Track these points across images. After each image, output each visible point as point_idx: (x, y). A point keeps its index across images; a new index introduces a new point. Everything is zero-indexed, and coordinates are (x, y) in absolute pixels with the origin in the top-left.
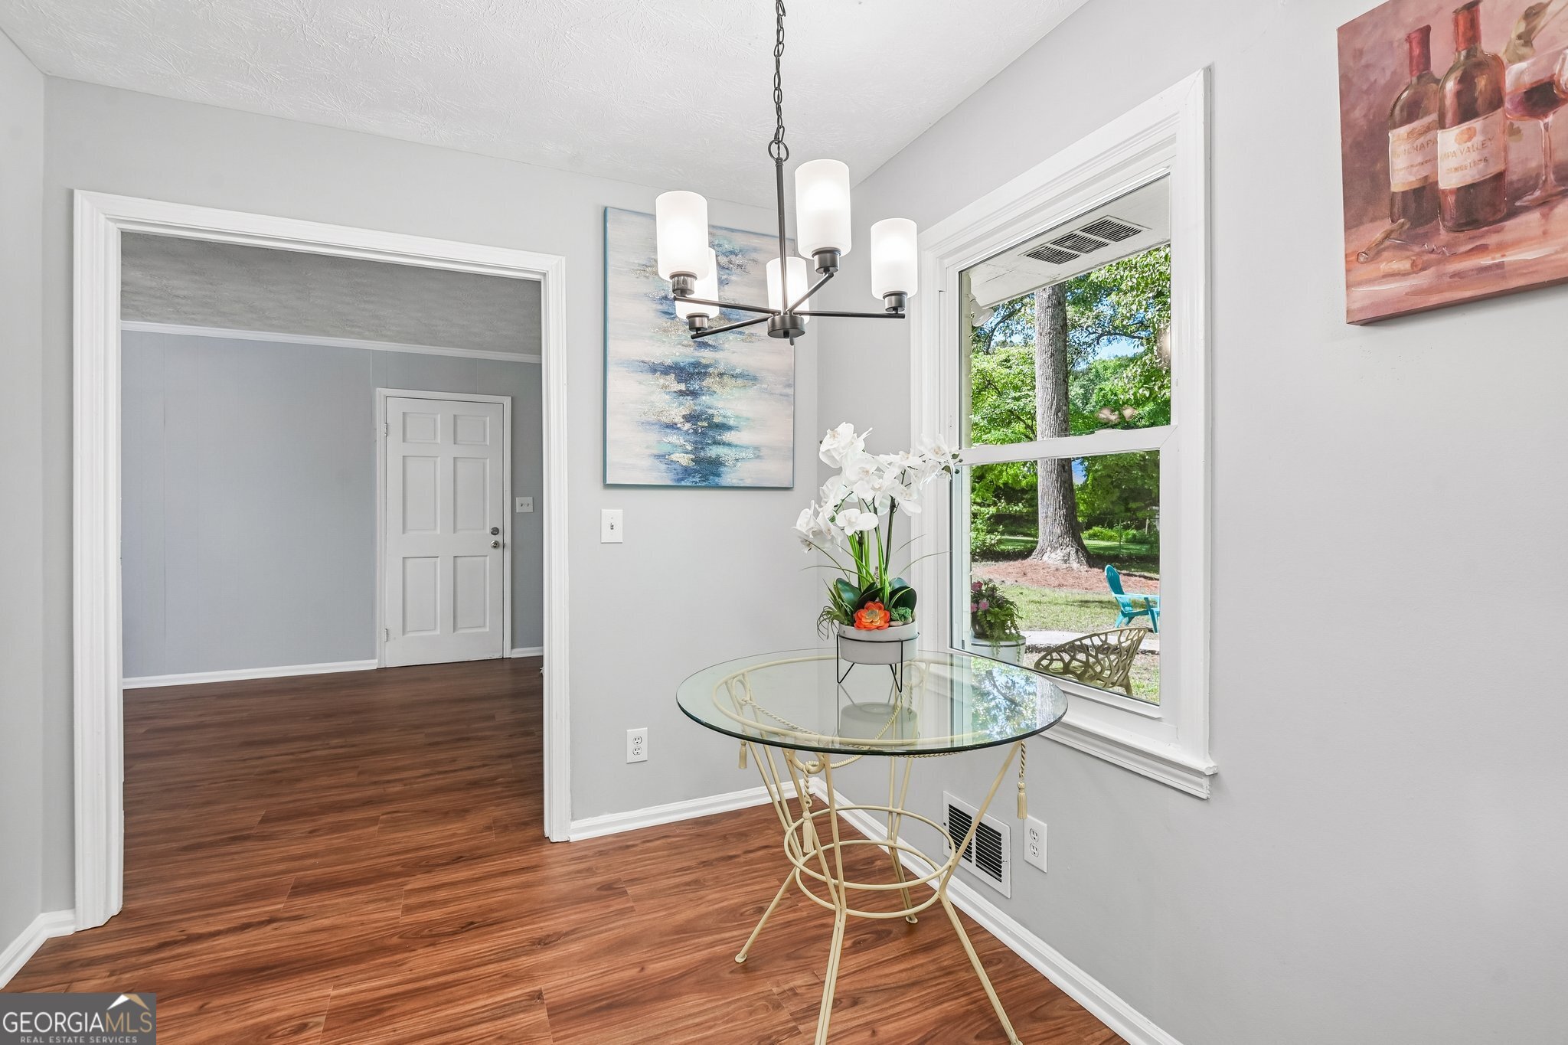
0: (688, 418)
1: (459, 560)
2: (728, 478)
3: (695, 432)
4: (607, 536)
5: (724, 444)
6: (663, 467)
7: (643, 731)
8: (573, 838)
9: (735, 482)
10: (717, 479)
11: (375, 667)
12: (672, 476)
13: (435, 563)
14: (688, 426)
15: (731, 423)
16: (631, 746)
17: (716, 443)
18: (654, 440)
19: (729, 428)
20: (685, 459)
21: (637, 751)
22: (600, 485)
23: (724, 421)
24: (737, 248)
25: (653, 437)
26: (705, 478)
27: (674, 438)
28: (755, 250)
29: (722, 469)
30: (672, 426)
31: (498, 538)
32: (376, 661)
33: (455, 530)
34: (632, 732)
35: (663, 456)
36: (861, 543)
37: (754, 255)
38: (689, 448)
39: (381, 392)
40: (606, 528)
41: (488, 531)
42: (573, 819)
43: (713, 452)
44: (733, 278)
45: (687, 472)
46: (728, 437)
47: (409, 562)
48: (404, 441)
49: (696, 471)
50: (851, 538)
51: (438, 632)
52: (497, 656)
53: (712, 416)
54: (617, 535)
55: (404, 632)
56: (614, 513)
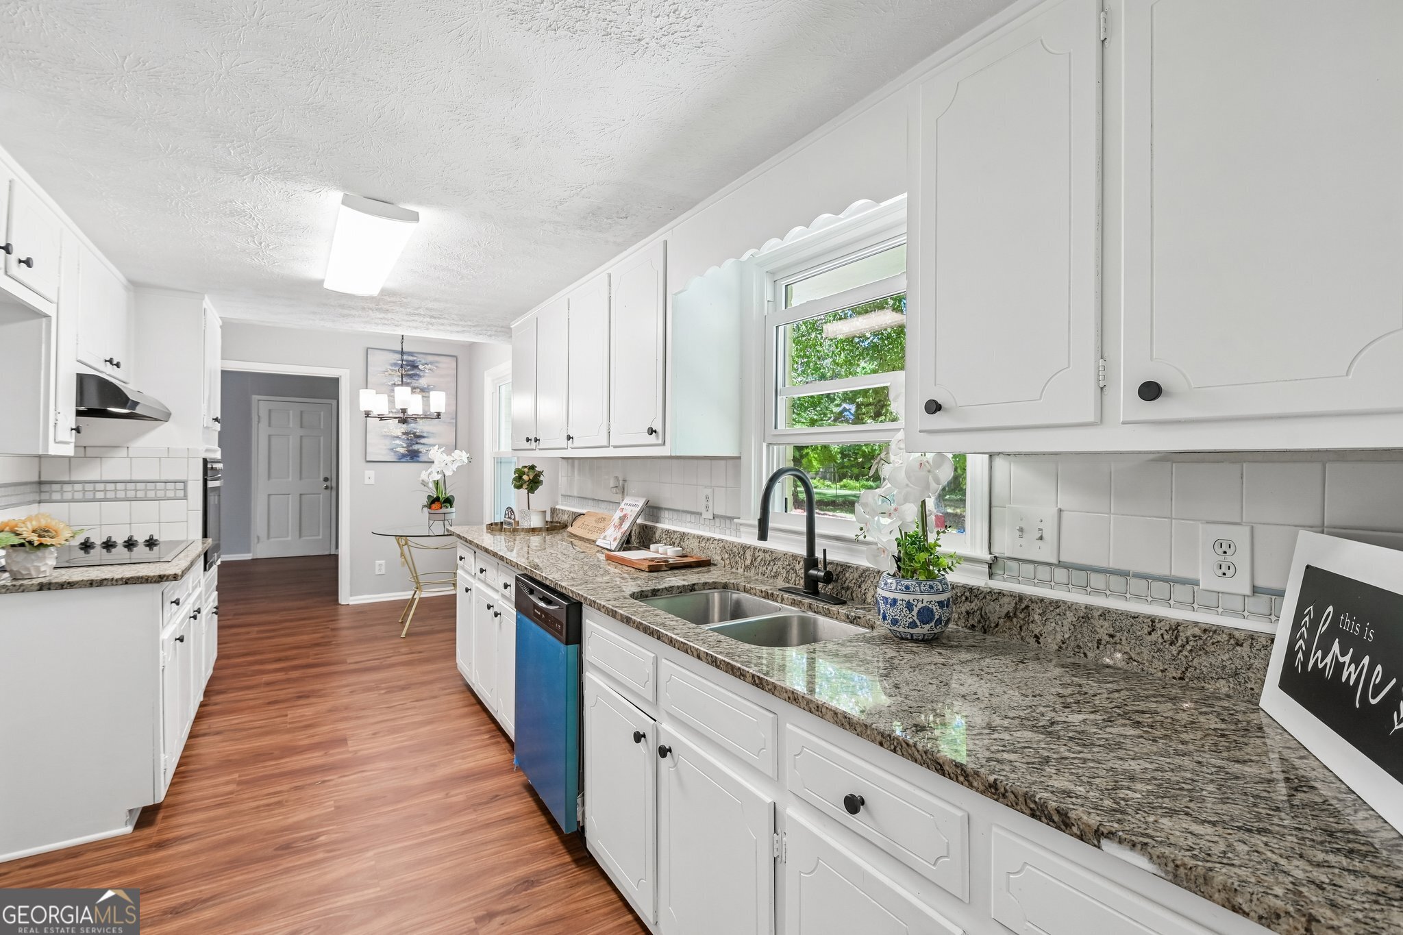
0: (404, 434)
1: (303, 496)
2: (422, 458)
3: (408, 439)
4: (367, 481)
5: (422, 444)
6: (393, 454)
7: (383, 562)
8: (351, 603)
9: (426, 460)
10: (418, 458)
11: (250, 558)
12: (397, 457)
13: (288, 498)
14: (404, 436)
15: (425, 435)
16: (377, 568)
17: (417, 443)
18: (388, 443)
19: (423, 437)
20: (402, 450)
21: (380, 570)
22: (364, 461)
23: (422, 434)
24: (428, 362)
25: (387, 442)
26: (412, 458)
27: (398, 442)
28: (437, 362)
29: (421, 454)
30: (398, 437)
31: (328, 483)
32: (251, 555)
33: (301, 478)
34: (378, 562)
35: (393, 449)
36: (437, 484)
37: (437, 364)
38: (405, 446)
39: (255, 398)
40: (366, 479)
41: (322, 479)
42: (351, 596)
43: (416, 447)
44: (426, 374)
45: (404, 456)
46: (422, 441)
47: (272, 497)
48: (269, 426)
49: (408, 455)
50: (434, 481)
51: (289, 538)
52: (327, 553)
53: (416, 432)
54: (372, 482)
55: (268, 537)
56: (370, 474)
